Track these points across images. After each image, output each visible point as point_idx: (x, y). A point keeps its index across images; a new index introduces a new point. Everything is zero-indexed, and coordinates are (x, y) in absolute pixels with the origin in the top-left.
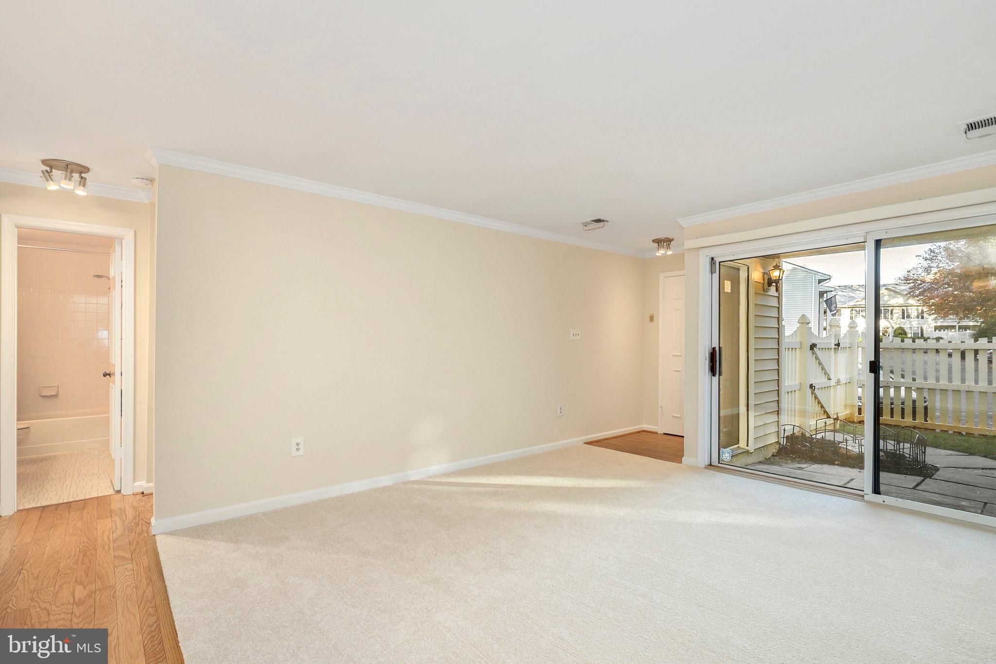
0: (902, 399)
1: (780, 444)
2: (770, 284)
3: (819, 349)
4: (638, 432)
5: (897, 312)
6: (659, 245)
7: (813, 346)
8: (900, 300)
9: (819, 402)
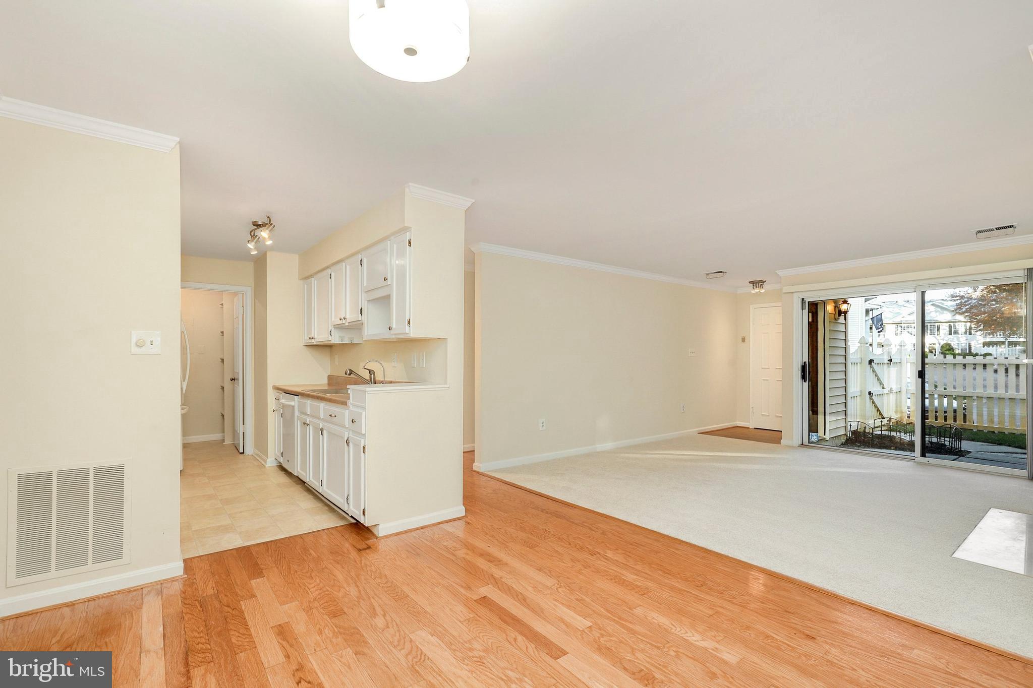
0: (945, 408)
1: (847, 436)
2: (840, 315)
3: (876, 363)
4: (734, 427)
5: (944, 328)
6: (754, 285)
7: (871, 362)
8: (947, 316)
9: (876, 406)
